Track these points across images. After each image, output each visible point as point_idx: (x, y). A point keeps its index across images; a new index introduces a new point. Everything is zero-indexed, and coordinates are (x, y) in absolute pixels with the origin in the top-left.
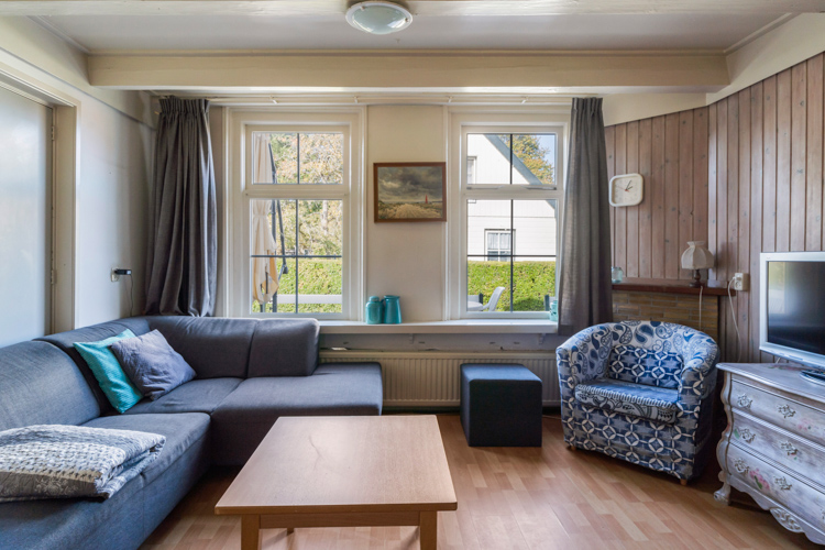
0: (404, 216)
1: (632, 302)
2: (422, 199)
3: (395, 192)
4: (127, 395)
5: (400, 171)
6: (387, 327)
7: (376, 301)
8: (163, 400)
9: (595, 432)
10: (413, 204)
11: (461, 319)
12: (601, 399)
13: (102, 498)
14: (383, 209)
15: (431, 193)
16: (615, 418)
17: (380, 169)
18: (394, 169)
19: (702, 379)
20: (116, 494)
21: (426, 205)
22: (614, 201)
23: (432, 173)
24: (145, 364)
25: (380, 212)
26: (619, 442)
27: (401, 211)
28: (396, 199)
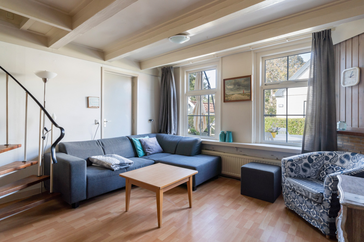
0: (235, 99)
1: (351, 141)
2: (242, 92)
3: (231, 90)
4: (141, 153)
5: (233, 81)
6: (226, 144)
7: (223, 133)
8: (149, 156)
9: (292, 201)
10: (238, 94)
11: (261, 143)
12: (292, 185)
13: (113, 170)
14: (227, 97)
15: (245, 89)
16: (307, 200)
17: (226, 81)
18: (231, 80)
19: (333, 181)
20: (116, 170)
21: (244, 94)
22: (344, 84)
23: (246, 80)
24: (147, 146)
25: (226, 98)
26: (308, 213)
27: (234, 97)
28: (231, 93)
